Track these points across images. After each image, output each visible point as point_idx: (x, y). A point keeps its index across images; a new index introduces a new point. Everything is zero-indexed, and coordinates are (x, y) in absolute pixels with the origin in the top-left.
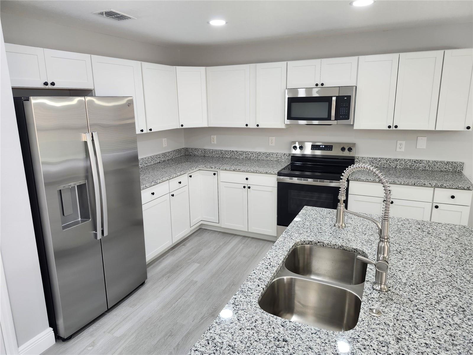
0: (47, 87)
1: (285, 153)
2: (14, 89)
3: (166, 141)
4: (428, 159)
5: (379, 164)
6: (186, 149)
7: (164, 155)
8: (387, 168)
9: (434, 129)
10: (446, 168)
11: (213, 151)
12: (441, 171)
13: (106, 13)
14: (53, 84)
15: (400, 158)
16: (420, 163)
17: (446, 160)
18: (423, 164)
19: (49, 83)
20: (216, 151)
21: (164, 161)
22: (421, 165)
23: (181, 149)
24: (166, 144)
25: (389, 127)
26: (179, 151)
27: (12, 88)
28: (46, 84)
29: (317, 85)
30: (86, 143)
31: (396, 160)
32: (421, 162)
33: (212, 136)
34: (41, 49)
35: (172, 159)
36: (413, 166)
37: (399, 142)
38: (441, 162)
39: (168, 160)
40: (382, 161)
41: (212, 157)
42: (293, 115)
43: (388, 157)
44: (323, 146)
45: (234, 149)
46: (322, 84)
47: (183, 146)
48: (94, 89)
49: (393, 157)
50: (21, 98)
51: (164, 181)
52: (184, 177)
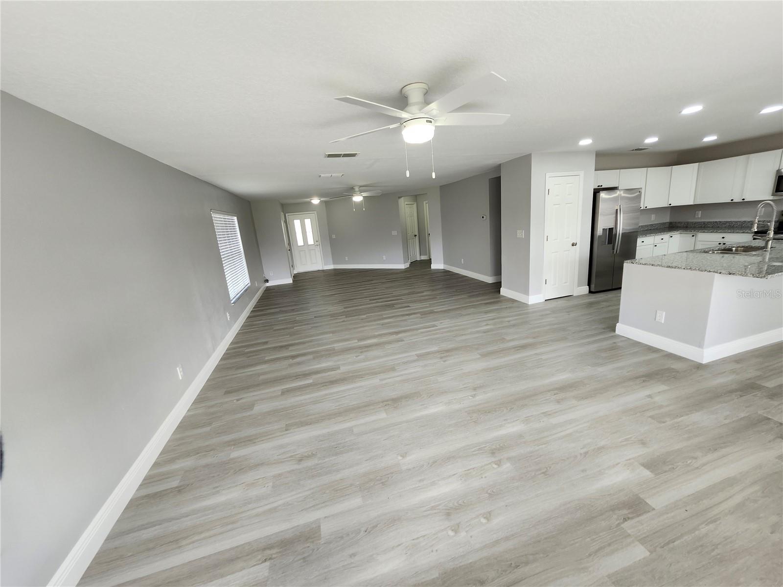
3: (654, 217)
6: (670, 223)
7: (651, 225)
11: (696, 223)
14: (601, 186)
20: (699, 222)
21: (650, 229)
23: (666, 222)
26: (664, 224)
27: (593, 189)
28: (599, 186)
30: (617, 210)
33: (696, 212)
35: (657, 229)
39: (654, 229)
41: (695, 227)
42: (781, 189)
45: (718, 220)
48: (618, 186)
50: (596, 192)
51: (652, 236)
52: (666, 236)
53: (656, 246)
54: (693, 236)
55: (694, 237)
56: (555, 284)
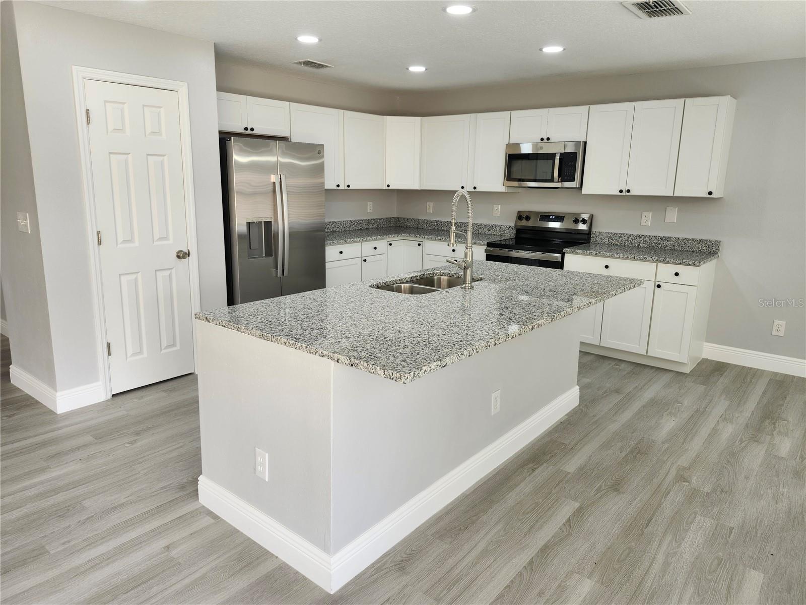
0: (247, 132)
1: (511, 225)
2: (220, 133)
3: (371, 206)
4: (677, 236)
5: (620, 241)
6: (398, 219)
7: (368, 221)
8: (628, 246)
9: (672, 195)
10: (699, 248)
11: (428, 222)
12: (693, 251)
13: (304, 62)
14: (252, 129)
15: (644, 234)
16: (668, 241)
17: (699, 237)
18: (671, 243)
19: (249, 128)
20: (431, 221)
22: (669, 243)
23: (390, 218)
24: (371, 209)
25: (621, 191)
26: (388, 220)
27: (219, 132)
28: (246, 129)
29: (542, 139)
30: (274, 183)
31: (639, 236)
32: (668, 239)
33: (428, 203)
34: (245, 97)
35: (377, 228)
36: (660, 244)
37: (644, 214)
38: (693, 240)
39: (372, 228)
40: (623, 238)
41: (427, 229)
42: (514, 176)
43: (630, 233)
44: (554, 217)
46: (548, 139)
47: (395, 216)
48: (290, 137)
49: (636, 233)
50: (225, 138)
51: (355, 242)
52: (381, 243)
53: (365, 261)
54: (419, 245)
55: (421, 246)
56: (141, 352)
